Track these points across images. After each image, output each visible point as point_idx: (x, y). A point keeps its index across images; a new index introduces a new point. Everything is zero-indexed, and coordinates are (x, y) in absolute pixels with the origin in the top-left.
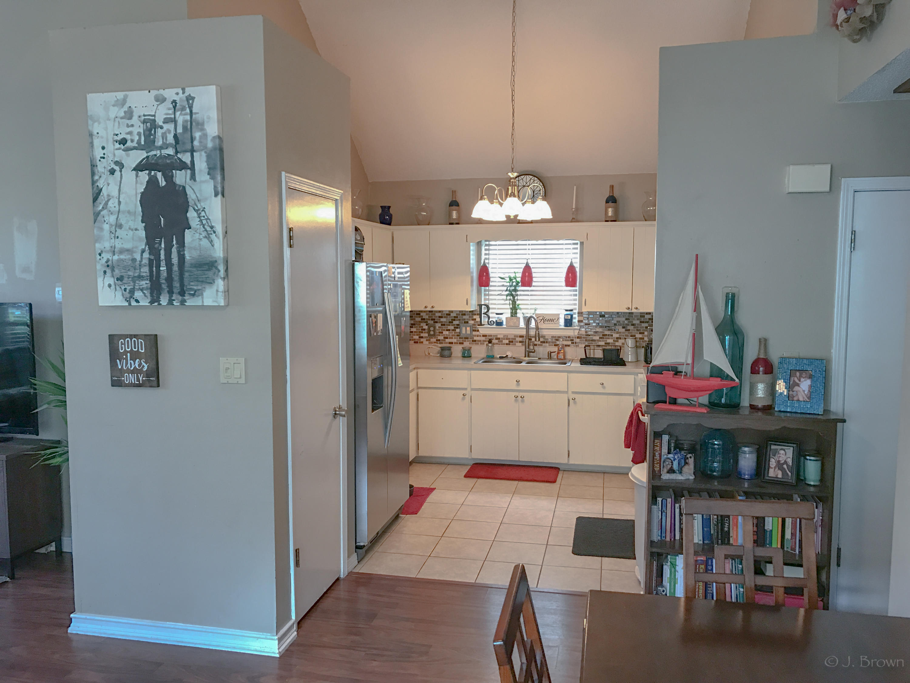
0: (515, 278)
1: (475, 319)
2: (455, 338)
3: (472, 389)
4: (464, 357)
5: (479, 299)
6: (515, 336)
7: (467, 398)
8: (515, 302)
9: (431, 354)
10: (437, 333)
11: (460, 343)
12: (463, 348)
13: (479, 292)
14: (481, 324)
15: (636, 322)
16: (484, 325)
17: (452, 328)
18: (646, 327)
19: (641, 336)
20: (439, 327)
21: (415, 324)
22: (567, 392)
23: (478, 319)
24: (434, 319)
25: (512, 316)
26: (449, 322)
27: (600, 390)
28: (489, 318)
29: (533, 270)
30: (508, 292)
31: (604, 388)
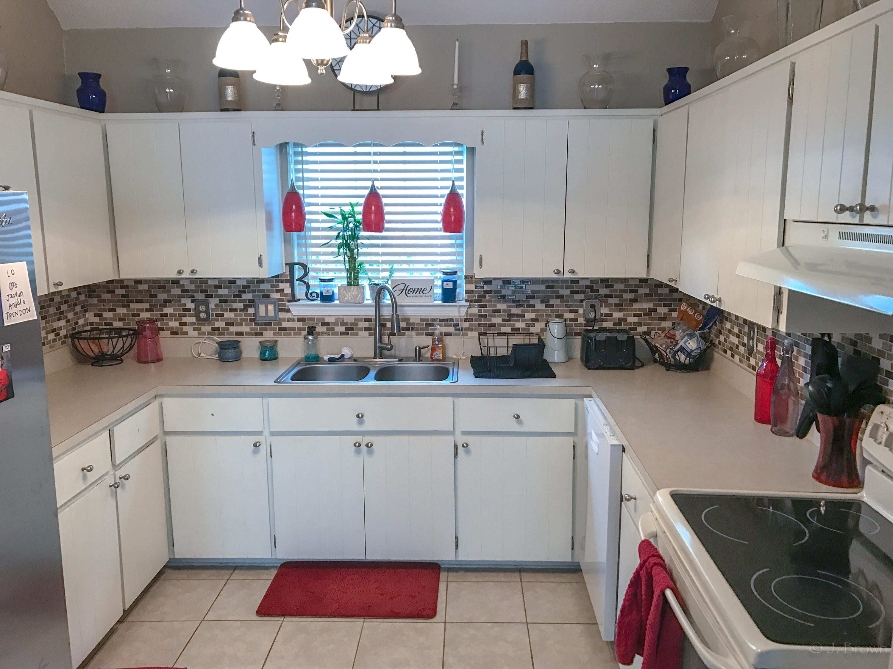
0: (353, 216)
1: (282, 290)
2: (246, 325)
3: (273, 434)
4: (263, 359)
5: (289, 252)
6: (356, 319)
7: (263, 448)
8: (355, 259)
9: (202, 355)
10: (212, 315)
11: (257, 334)
12: (260, 342)
13: (287, 241)
14: (293, 299)
15: (565, 292)
16: (299, 300)
17: (241, 306)
18: (582, 301)
19: (572, 316)
20: (216, 305)
21: (170, 301)
22: (452, 433)
23: (288, 291)
24: (206, 291)
25: (349, 284)
26: (235, 296)
27: (515, 427)
28: (308, 286)
29: (385, 201)
30: (340, 241)
31: (520, 423)
